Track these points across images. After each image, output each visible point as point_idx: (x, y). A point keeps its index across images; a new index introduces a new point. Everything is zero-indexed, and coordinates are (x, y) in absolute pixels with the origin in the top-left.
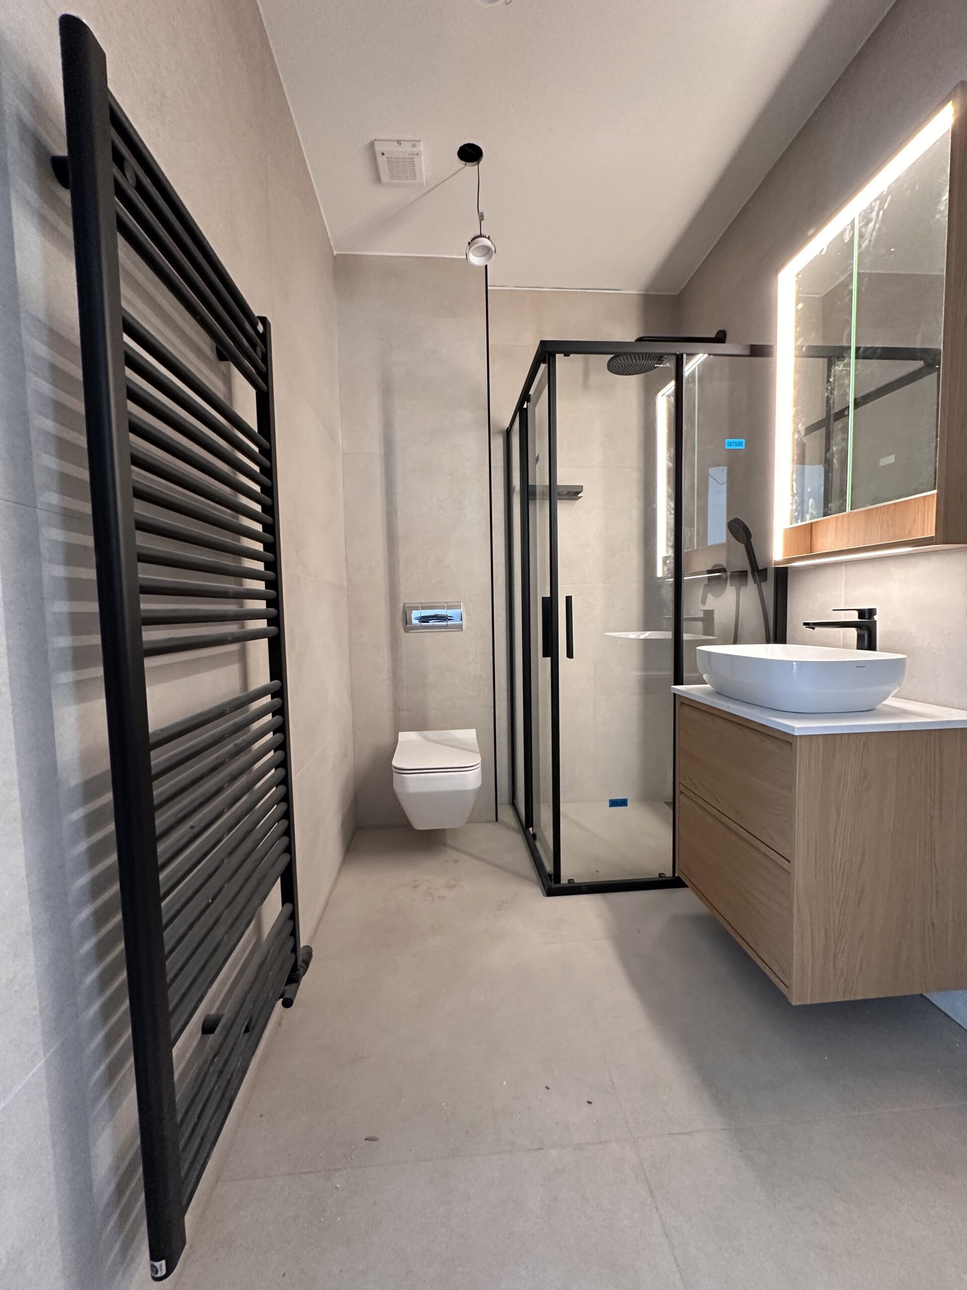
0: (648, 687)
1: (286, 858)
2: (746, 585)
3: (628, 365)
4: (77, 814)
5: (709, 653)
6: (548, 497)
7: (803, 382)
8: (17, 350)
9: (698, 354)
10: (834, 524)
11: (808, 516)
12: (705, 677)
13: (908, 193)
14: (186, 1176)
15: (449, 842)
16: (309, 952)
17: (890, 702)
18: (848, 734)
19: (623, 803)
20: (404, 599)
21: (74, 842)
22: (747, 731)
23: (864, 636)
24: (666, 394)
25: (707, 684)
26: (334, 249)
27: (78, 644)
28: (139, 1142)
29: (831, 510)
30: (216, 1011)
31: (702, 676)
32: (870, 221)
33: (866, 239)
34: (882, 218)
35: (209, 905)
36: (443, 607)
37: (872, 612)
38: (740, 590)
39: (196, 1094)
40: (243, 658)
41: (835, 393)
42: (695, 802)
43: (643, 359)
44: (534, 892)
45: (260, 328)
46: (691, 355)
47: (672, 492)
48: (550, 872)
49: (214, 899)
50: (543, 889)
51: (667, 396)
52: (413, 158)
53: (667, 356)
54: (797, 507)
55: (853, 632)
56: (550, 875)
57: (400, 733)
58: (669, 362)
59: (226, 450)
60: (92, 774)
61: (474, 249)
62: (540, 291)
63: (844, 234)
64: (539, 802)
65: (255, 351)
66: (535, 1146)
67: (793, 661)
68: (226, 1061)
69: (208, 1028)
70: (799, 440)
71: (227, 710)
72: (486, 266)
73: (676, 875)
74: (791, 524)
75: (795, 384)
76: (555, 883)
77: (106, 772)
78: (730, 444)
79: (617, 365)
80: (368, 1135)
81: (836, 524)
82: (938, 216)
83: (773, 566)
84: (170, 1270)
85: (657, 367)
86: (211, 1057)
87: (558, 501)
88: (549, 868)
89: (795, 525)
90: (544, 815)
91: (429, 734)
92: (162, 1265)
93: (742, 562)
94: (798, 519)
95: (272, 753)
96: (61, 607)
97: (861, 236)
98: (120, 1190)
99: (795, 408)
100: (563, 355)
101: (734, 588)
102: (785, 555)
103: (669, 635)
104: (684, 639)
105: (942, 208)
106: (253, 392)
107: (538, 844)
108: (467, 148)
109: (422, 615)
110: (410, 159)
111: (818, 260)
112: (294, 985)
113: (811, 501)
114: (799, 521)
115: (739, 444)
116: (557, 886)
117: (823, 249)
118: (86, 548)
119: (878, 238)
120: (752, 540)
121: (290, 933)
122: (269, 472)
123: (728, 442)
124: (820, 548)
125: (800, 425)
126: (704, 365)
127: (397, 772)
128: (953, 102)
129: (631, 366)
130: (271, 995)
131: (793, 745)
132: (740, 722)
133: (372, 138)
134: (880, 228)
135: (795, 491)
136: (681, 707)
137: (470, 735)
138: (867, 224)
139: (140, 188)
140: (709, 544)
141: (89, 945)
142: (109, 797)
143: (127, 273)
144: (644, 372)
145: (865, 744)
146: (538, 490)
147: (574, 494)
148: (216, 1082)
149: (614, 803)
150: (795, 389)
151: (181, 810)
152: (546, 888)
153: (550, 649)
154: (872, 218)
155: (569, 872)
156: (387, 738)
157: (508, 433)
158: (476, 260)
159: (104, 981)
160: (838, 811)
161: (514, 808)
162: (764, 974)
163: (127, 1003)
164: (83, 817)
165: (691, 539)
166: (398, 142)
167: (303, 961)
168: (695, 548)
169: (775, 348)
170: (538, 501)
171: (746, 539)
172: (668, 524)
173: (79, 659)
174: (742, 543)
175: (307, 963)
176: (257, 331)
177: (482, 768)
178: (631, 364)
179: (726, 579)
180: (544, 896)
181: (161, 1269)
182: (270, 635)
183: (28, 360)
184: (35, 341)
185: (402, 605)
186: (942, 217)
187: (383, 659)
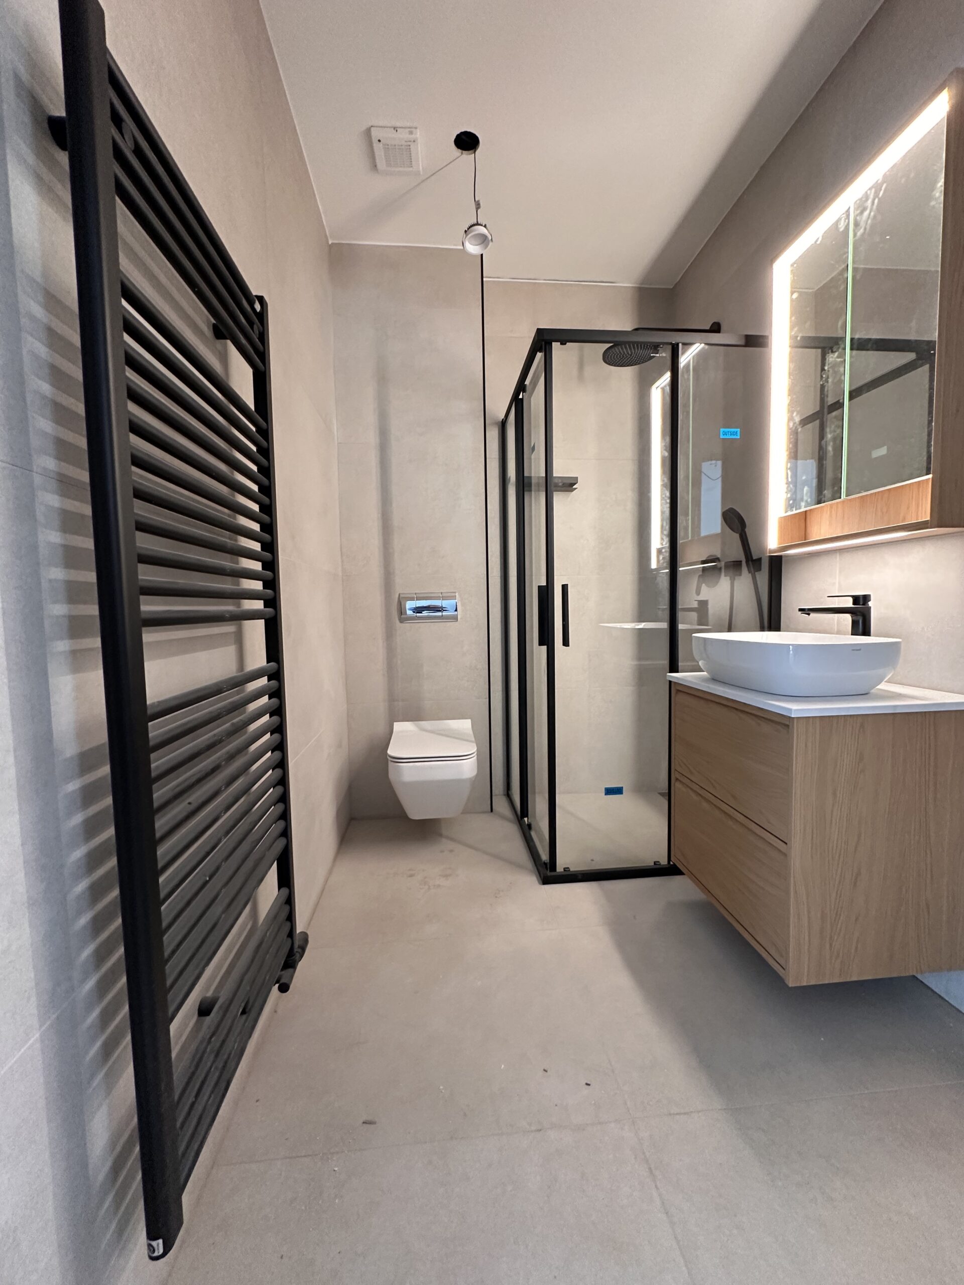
0: (642, 677)
1: (282, 842)
2: (740, 575)
3: (623, 357)
4: (73, 786)
5: (705, 639)
6: (544, 489)
7: (797, 373)
8: (13, 308)
9: (695, 343)
10: (828, 513)
11: (803, 504)
12: (701, 663)
13: (903, 180)
14: (184, 1155)
15: (444, 832)
16: (305, 938)
17: (883, 686)
18: (845, 716)
19: (618, 791)
20: (400, 588)
21: (70, 815)
22: (743, 716)
23: (858, 622)
24: (660, 387)
25: (703, 671)
26: (329, 238)
27: (74, 613)
28: (136, 1120)
29: (824, 496)
30: (213, 993)
31: (698, 662)
32: (864, 209)
33: (861, 228)
34: (877, 206)
35: (206, 883)
36: (437, 598)
37: (866, 598)
38: (734, 579)
39: (193, 1073)
40: (239, 639)
41: (830, 380)
42: (691, 789)
43: (638, 348)
44: (530, 880)
45: (258, 307)
46: (687, 345)
47: (667, 481)
48: (547, 860)
49: (211, 877)
50: (539, 877)
51: (661, 388)
52: (410, 146)
53: (663, 345)
54: (791, 495)
55: (848, 618)
56: (545, 864)
57: (395, 723)
58: (664, 351)
59: (222, 424)
60: (86, 748)
61: (470, 237)
62: (536, 283)
63: (839, 223)
64: (534, 793)
65: (252, 328)
66: (533, 1128)
67: (790, 645)
68: (224, 1042)
69: (204, 1010)
70: (794, 428)
71: (225, 688)
72: (482, 255)
73: (671, 863)
74: (786, 512)
75: (790, 374)
76: (550, 871)
77: (103, 745)
78: (725, 434)
79: (612, 356)
80: (364, 1118)
81: (831, 512)
82: (933, 203)
83: (768, 555)
84: (167, 1249)
85: (654, 357)
86: (208, 1037)
87: (554, 493)
88: (545, 856)
89: (790, 513)
90: (540, 805)
91: (425, 724)
92: (159, 1244)
93: (737, 553)
94: (793, 507)
95: (268, 736)
96: (57, 573)
97: (857, 224)
98: (116, 1168)
99: (790, 397)
100: (559, 343)
101: (728, 578)
102: (780, 543)
103: (664, 625)
104: (679, 628)
105: (937, 195)
106: (249, 371)
107: (533, 833)
108: (463, 137)
109: (417, 606)
110: (407, 146)
111: (815, 249)
112: (290, 970)
113: (806, 489)
114: (794, 509)
115: (734, 433)
116: (553, 874)
117: (818, 239)
118: (83, 516)
119: (872, 226)
120: (746, 530)
121: (286, 918)
122: (265, 453)
123: (724, 432)
124: (815, 535)
125: (795, 414)
126: (700, 356)
127: (392, 761)
128: (948, 89)
129: (627, 357)
130: (267, 978)
131: (791, 727)
132: (735, 707)
133: (370, 124)
134: (875, 217)
135: (790, 480)
136: (677, 693)
137: (465, 725)
138: (862, 213)
139: (138, 152)
140: (703, 534)
141: (84, 920)
142: (106, 770)
143: (125, 243)
144: (639, 364)
145: (862, 726)
146: (534, 481)
147: (569, 485)
148: (214, 1062)
149: (609, 791)
150: (790, 378)
151: (178, 786)
152: (542, 875)
153: (546, 638)
154: (868, 206)
155: (563, 861)
156: (381, 729)
157: (503, 425)
158: (473, 249)
159: (100, 956)
160: (834, 794)
161: (508, 799)
162: (759, 956)
163: (124, 979)
164: (80, 788)
165: (686, 528)
166: (394, 128)
167: (299, 947)
168: (690, 539)
169: (770, 337)
170: (533, 493)
171: (740, 529)
172: (663, 513)
173: (75, 627)
174: (737, 533)
175: (303, 949)
176: (254, 310)
177: (478, 759)
178: (626, 355)
179: (720, 569)
180: (540, 883)
181: (158, 1249)
182: (267, 617)
183: (24, 321)
184: (32, 303)
185: (397, 596)
186: (936, 204)
187: (379, 649)
